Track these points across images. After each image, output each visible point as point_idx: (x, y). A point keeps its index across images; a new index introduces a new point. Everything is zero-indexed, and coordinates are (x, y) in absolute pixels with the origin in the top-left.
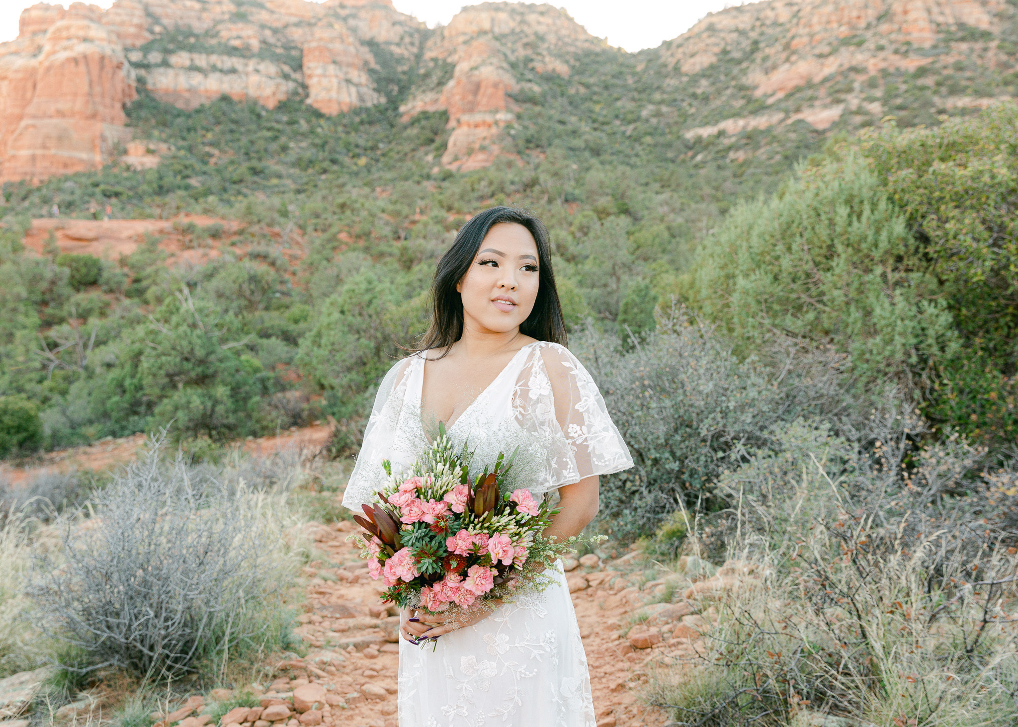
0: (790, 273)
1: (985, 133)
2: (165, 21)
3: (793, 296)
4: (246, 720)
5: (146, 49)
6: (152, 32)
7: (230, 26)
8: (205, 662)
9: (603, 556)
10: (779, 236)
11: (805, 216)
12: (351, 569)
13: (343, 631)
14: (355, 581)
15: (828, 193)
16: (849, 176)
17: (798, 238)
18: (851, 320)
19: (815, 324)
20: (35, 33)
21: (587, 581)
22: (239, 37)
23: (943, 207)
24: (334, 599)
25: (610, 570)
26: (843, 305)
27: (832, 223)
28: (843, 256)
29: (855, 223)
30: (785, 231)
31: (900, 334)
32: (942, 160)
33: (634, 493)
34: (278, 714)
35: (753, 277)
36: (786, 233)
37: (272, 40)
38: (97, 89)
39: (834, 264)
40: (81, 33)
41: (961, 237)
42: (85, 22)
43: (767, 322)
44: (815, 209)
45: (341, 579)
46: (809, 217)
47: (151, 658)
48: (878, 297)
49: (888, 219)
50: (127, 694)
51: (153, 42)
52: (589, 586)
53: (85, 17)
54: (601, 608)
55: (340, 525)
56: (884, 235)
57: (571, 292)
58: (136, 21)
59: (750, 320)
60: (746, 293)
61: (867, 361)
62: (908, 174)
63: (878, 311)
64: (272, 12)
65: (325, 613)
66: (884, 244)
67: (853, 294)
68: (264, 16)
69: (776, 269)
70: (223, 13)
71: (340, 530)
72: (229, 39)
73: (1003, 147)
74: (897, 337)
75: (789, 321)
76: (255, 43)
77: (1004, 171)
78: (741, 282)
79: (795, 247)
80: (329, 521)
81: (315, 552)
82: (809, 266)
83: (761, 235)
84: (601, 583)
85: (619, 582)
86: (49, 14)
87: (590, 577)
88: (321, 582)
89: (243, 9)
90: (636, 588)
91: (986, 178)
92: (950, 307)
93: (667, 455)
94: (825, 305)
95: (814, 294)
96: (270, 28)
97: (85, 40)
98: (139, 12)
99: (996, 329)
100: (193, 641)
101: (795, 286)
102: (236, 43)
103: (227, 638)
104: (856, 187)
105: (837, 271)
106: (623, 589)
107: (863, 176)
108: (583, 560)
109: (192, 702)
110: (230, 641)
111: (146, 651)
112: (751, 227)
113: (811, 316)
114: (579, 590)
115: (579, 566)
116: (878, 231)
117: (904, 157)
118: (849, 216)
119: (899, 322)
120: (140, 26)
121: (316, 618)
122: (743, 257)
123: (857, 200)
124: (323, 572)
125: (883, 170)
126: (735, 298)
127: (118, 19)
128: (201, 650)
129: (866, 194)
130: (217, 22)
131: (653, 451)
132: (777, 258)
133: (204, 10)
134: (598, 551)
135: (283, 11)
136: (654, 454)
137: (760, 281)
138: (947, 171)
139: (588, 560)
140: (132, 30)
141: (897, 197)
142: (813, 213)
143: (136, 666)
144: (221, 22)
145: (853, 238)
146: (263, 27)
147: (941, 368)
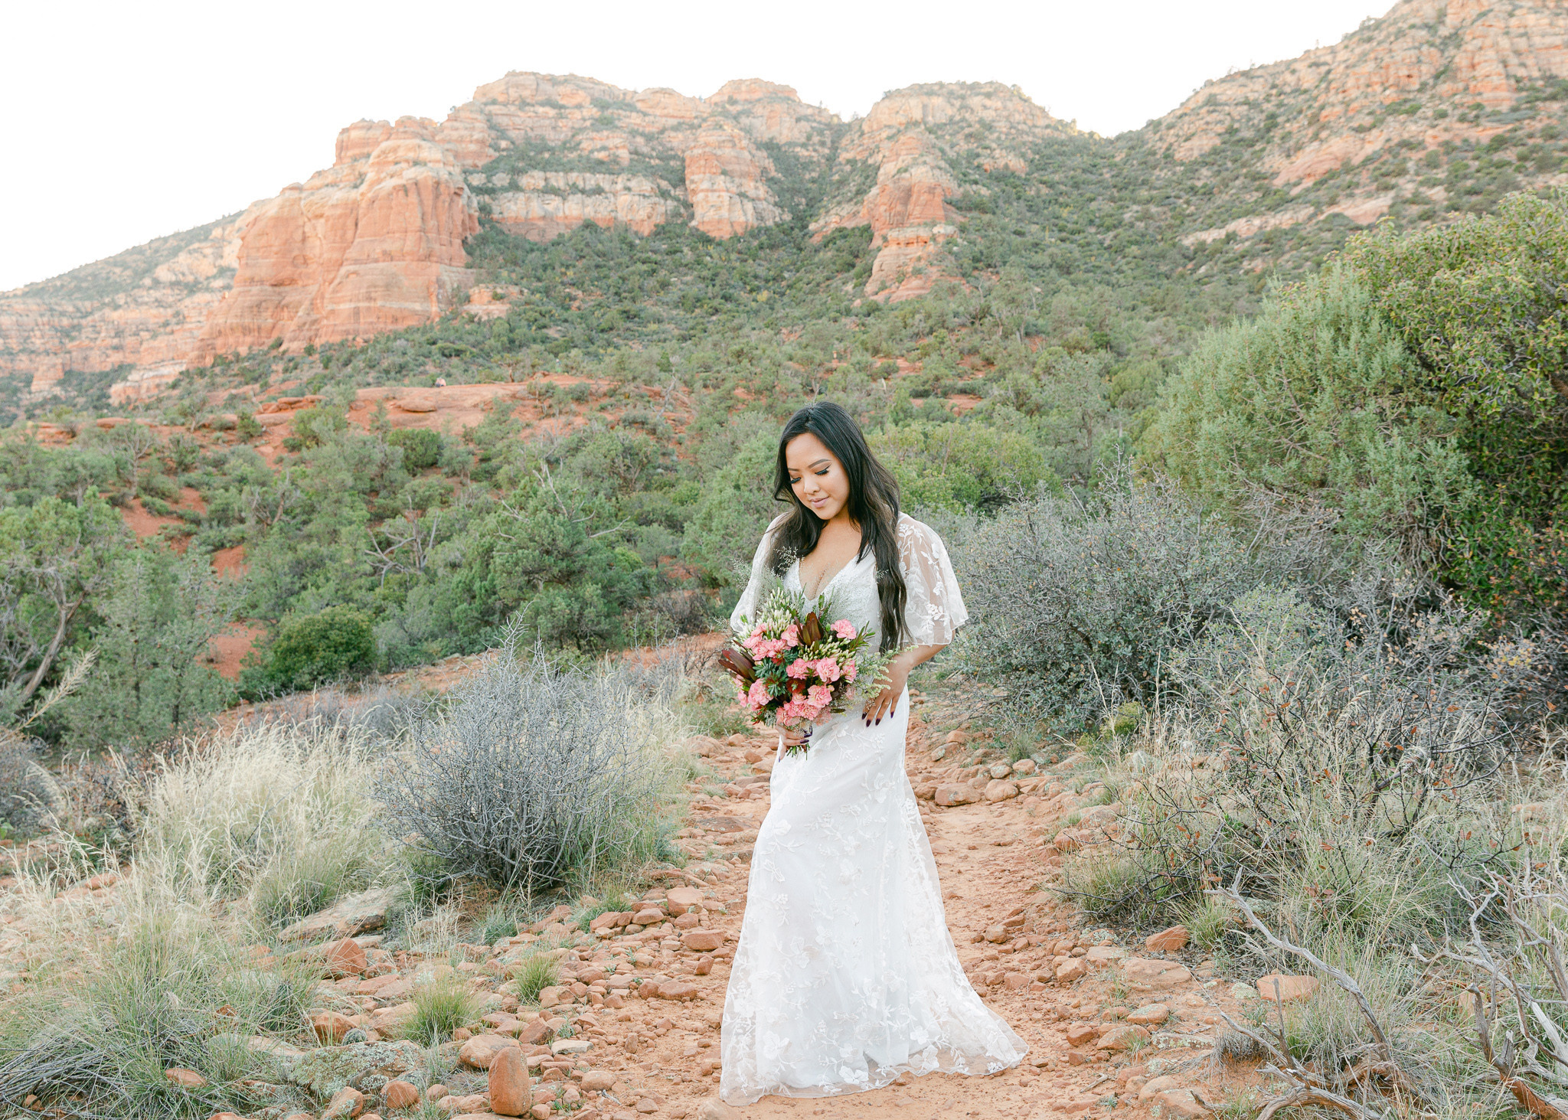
0: (1266, 414)
1: (1501, 231)
2: (513, 134)
3: (1271, 441)
4: (616, 925)
5: (490, 170)
6: (497, 149)
7: (594, 135)
8: (571, 870)
9: (1041, 761)
10: (1250, 370)
11: (1281, 343)
12: (741, 783)
13: (727, 844)
14: (747, 795)
15: (1307, 314)
16: (1333, 292)
17: (1273, 370)
18: (1341, 467)
19: (1299, 473)
20: (355, 159)
21: (1018, 787)
22: (604, 148)
23: (1448, 325)
24: (721, 814)
25: (1047, 775)
26: (1331, 448)
27: (1313, 348)
28: (1329, 389)
29: (1342, 349)
30: (1259, 362)
31: (1399, 482)
32: (1452, 267)
33: (1078, 686)
34: (651, 917)
35: (1220, 420)
36: (1259, 365)
37: (645, 150)
38: (432, 223)
39: (1317, 400)
40: (411, 155)
41: (1470, 361)
42: (417, 141)
43: (1240, 473)
44: (1294, 334)
45: (730, 795)
46: (1286, 344)
47: (513, 867)
48: (1372, 440)
49: (1382, 342)
50: (488, 905)
51: (498, 161)
52: (1020, 793)
53: (416, 135)
54: (1030, 814)
55: (732, 738)
56: (1376, 362)
57: (1028, 450)
58: (477, 136)
59: (1219, 471)
60: (1212, 439)
61: (1360, 517)
62: (1407, 285)
63: (1372, 454)
64: (645, 114)
65: (708, 826)
66: (1376, 373)
67: (1342, 435)
68: (635, 119)
69: (1249, 409)
70: (584, 120)
71: (731, 744)
72: (592, 152)
73: (1522, 248)
74: (1395, 486)
75: (1267, 472)
76: (624, 155)
77: (1519, 278)
78: (1206, 426)
79: (1269, 381)
80: (719, 734)
81: (700, 765)
82: (1288, 403)
83: (1229, 368)
84: (1033, 789)
85: (1053, 787)
86: (371, 133)
87: (1022, 784)
88: (707, 798)
89: (608, 113)
90: (1073, 792)
91: (1497, 288)
92: (1461, 446)
93: (1118, 638)
94: (1309, 449)
95: (1296, 437)
96: (642, 134)
97: (416, 163)
98: (481, 125)
99: (1530, 472)
100: (558, 848)
101: (1273, 429)
102: (601, 155)
103: (594, 847)
104: (1343, 304)
105: (1322, 408)
106: (1059, 793)
107: (1352, 292)
108: (1015, 766)
109: (559, 910)
110: (599, 849)
111: (507, 859)
112: (1219, 360)
113: (1293, 464)
114: (1008, 797)
115: (1012, 773)
116: (1369, 358)
117: (1406, 265)
118: (1335, 341)
119: (1397, 467)
120: (482, 142)
121: (698, 831)
122: (1208, 396)
123: (1344, 321)
124: (709, 787)
125: (1379, 284)
126: (1199, 446)
127: (455, 135)
128: (567, 859)
129: (1356, 312)
130: (576, 131)
131: (1100, 634)
132: (1251, 396)
133: (561, 117)
134: (1035, 756)
135: (658, 112)
136: (1102, 639)
137: (1230, 423)
138: (1452, 281)
139: (1022, 765)
140: (473, 147)
141: (1393, 314)
142: (1291, 339)
143: (496, 877)
144: (582, 130)
145: (1341, 367)
146: (634, 133)
147: (1456, 522)
